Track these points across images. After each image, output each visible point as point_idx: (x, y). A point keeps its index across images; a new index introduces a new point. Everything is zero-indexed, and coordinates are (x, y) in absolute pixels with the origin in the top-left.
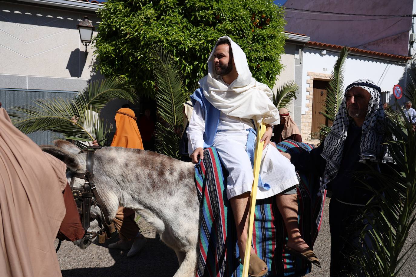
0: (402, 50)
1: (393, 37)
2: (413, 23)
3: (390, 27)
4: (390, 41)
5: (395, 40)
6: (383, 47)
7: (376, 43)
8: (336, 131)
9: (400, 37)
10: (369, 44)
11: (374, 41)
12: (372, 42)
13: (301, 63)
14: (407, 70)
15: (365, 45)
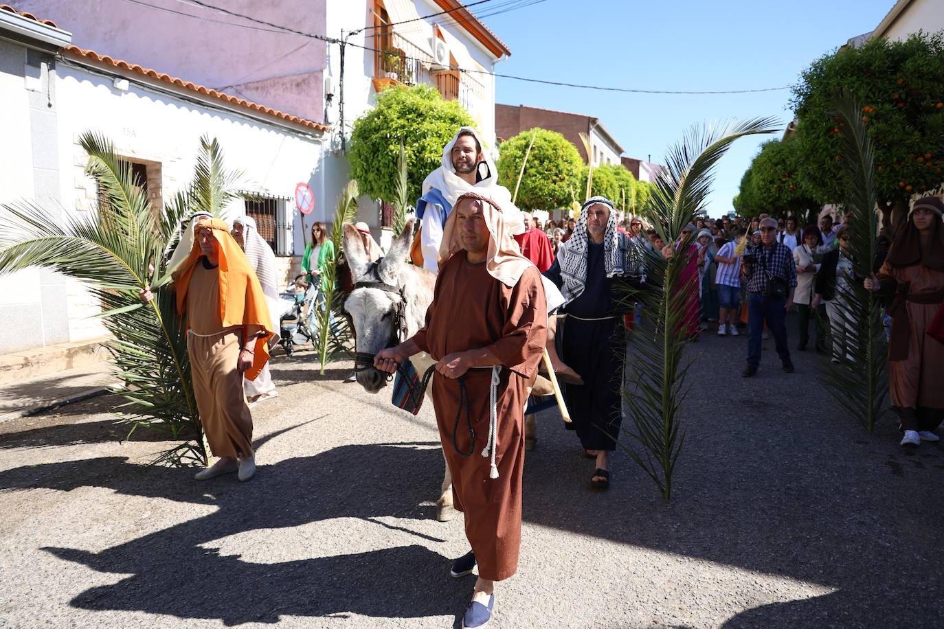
0: (313, 109)
1: (294, 78)
2: (329, 56)
3: (286, 56)
4: (288, 85)
5: (298, 85)
6: (275, 97)
7: (260, 86)
8: (575, 248)
9: (306, 82)
10: (247, 86)
11: (257, 82)
12: (253, 82)
13: (50, 105)
14: (323, 153)
15: (238, 88)
